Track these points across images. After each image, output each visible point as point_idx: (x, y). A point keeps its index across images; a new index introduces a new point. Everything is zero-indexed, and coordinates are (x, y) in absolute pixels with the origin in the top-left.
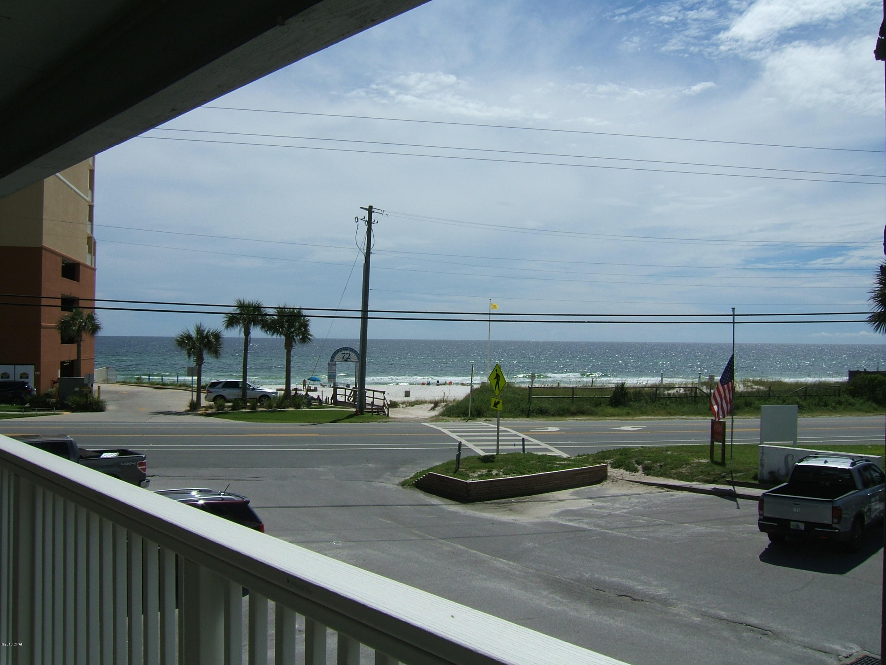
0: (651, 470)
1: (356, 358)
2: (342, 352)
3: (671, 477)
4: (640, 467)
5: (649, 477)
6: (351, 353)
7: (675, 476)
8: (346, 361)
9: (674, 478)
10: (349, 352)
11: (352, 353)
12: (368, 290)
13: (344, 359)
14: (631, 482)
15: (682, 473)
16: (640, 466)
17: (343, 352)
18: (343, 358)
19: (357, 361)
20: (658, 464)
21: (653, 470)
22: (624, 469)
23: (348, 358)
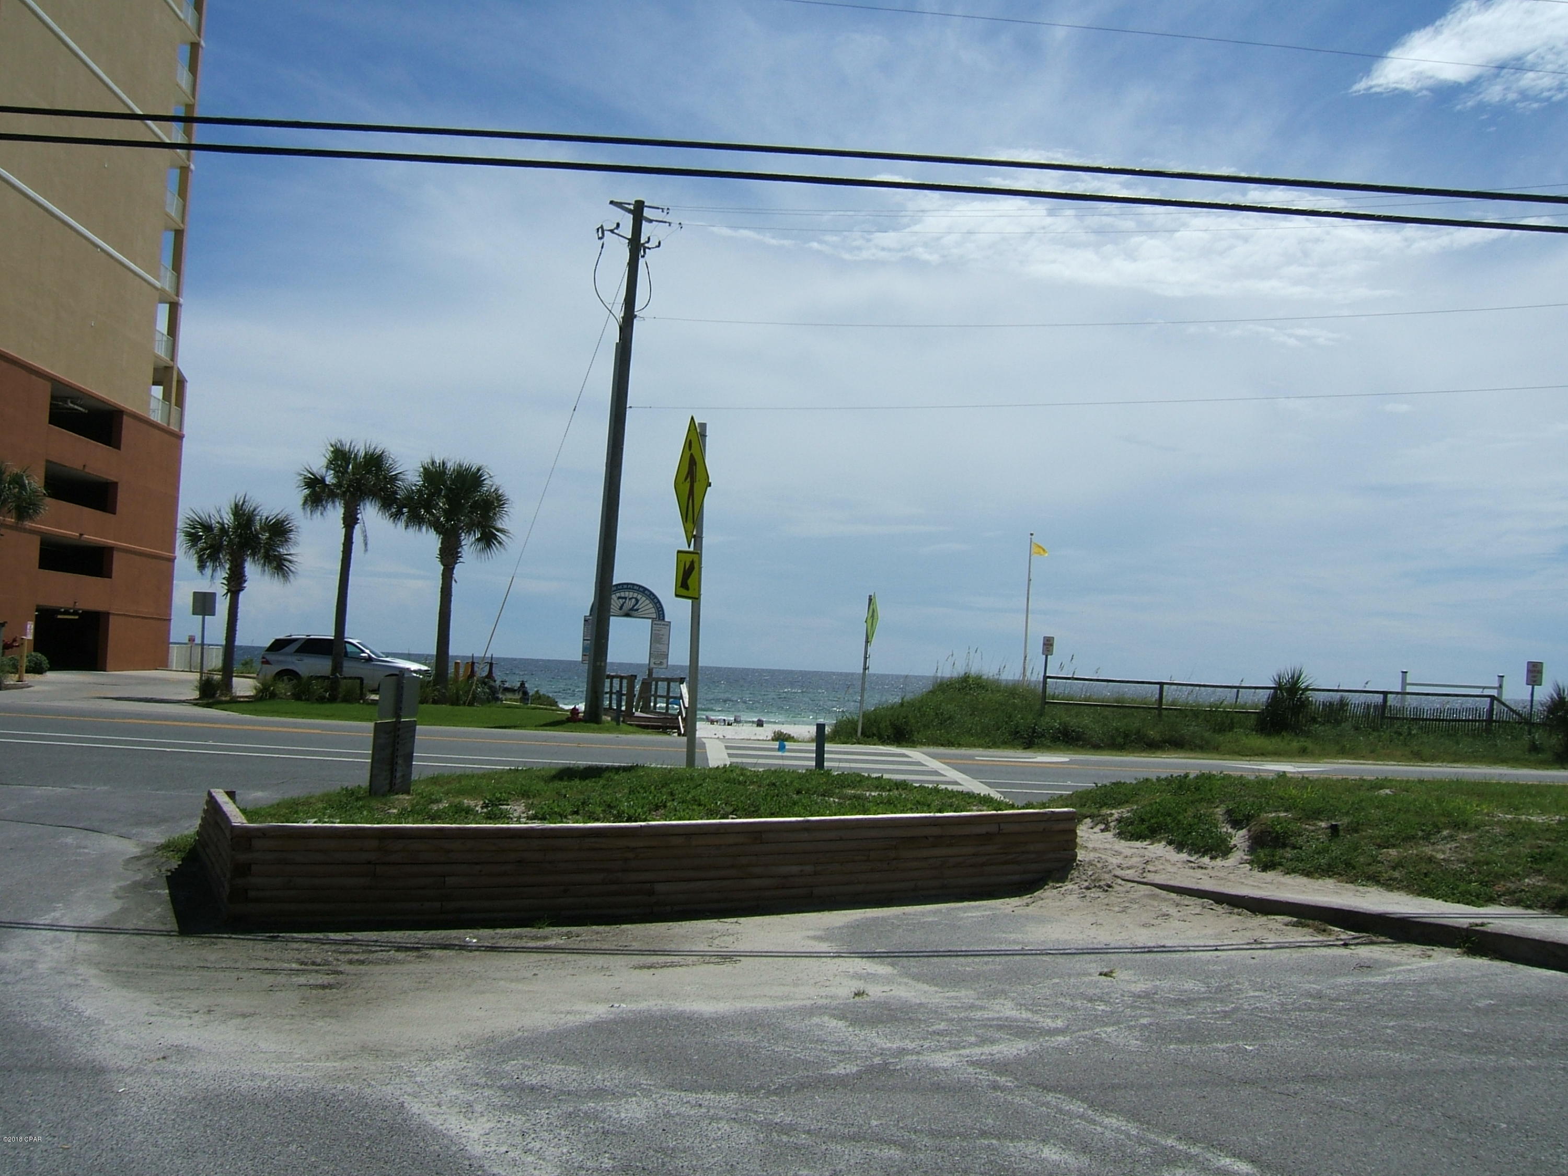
0: (1284, 846)
1: (653, 610)
2: (618, 595)
3: (1374, 879)
4: (1239, 837)
5: (1270, 875)
6: (639, 597)
7: (1396, 874)
8: (627, 615)
9: (1389, 885)
10: (635, 595)
11: (642, 599)
12: (626, 408)
13: (622, 612)
14: (1173, 895)
15: (1431, 859)
16: (1243, 832)
17: (622, 595)
18: (621, 608)
19: (654, 616)
20: (1323, 825)
21: (1294, 847)
22: (1170, 843)
23: (632, 609)
